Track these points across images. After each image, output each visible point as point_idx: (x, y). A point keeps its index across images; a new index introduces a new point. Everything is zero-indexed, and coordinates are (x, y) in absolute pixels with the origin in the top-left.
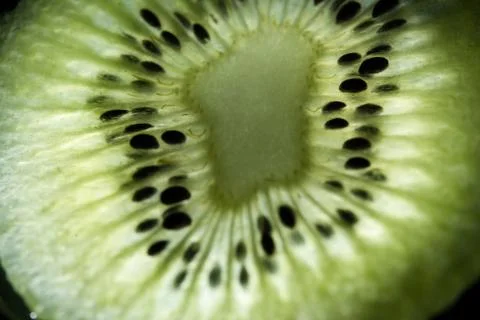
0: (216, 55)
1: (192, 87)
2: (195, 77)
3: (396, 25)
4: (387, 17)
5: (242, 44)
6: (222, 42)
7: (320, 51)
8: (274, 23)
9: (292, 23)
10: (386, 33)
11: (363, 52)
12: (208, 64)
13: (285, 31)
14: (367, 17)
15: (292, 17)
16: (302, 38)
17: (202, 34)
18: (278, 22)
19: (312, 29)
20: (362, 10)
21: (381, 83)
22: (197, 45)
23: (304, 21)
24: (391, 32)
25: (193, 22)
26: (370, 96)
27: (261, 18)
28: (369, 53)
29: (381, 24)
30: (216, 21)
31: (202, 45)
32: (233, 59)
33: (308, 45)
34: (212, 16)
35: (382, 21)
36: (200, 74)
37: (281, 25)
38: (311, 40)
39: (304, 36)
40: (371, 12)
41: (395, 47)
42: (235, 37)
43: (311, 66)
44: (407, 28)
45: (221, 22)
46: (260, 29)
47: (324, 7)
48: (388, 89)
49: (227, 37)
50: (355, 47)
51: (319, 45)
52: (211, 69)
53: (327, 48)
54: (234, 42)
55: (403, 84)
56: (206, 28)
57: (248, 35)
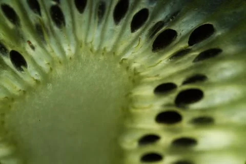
0: (33, 83)
1: (7, 116)
2: (10, 106)
3: (212, 54)
4: (203, 45)
5: (59, 71)
6: (39, 69)
7: (136, 80)
8: (91, 50)
9: (109, 50)
10: (201, 62)
11: (178, 82)
12: (24, 92)
13: (102, 58)
14: (184, 45)
15: (109, 44)
16: (119, 66)
17: (19, 60)
18: (95, 49)
19: (128, 56)
20: (178, 38)
21: (197, 115)
22: (14, 73)
23: (121, 48)
24: (206, 61)
25: (10, 49)
26: (186, 129)
27: (79, 44)
28: (185, 83)
29: (197, 53)
30: (33, 48)
31: (18, 72)
32: (50, 86)
33: (125, 73)
34: (29, 42)
35: (198, 50)
36: (16, 103)
37: (98, 51)
38: (127, 68)
39: (121, 63)
40: (187, 40)
41: (212, 78)
42: (52, 63)
43: (127, 96)
44: (224, 59)
45: (38, 49)
46: (77, 56)
47: (140, 34)
48: (204, 121)
49: (44, 64)
50: (171, 76)
51: (136, 73)
52: (27, 97)
53: (142, 77)
54: (51, 69)
55: (220, 117)
56: (23, 55)
57: (65, 61)
